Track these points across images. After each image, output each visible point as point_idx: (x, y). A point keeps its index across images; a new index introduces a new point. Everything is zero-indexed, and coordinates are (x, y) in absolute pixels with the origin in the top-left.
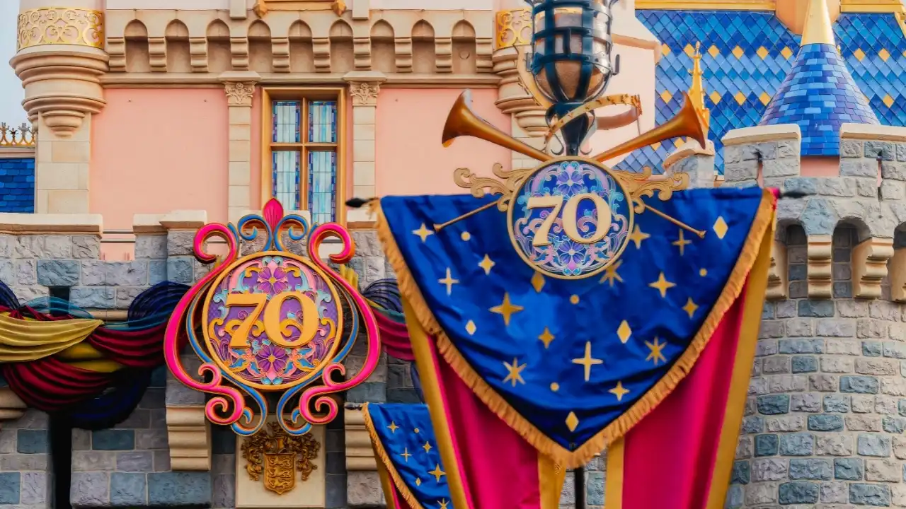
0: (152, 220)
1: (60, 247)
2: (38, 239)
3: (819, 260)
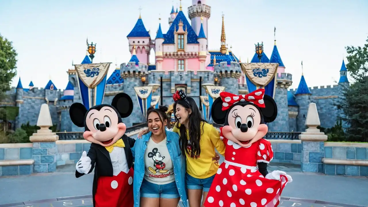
0: (170, 71)
2: (159, 73)
3: (229, 74)
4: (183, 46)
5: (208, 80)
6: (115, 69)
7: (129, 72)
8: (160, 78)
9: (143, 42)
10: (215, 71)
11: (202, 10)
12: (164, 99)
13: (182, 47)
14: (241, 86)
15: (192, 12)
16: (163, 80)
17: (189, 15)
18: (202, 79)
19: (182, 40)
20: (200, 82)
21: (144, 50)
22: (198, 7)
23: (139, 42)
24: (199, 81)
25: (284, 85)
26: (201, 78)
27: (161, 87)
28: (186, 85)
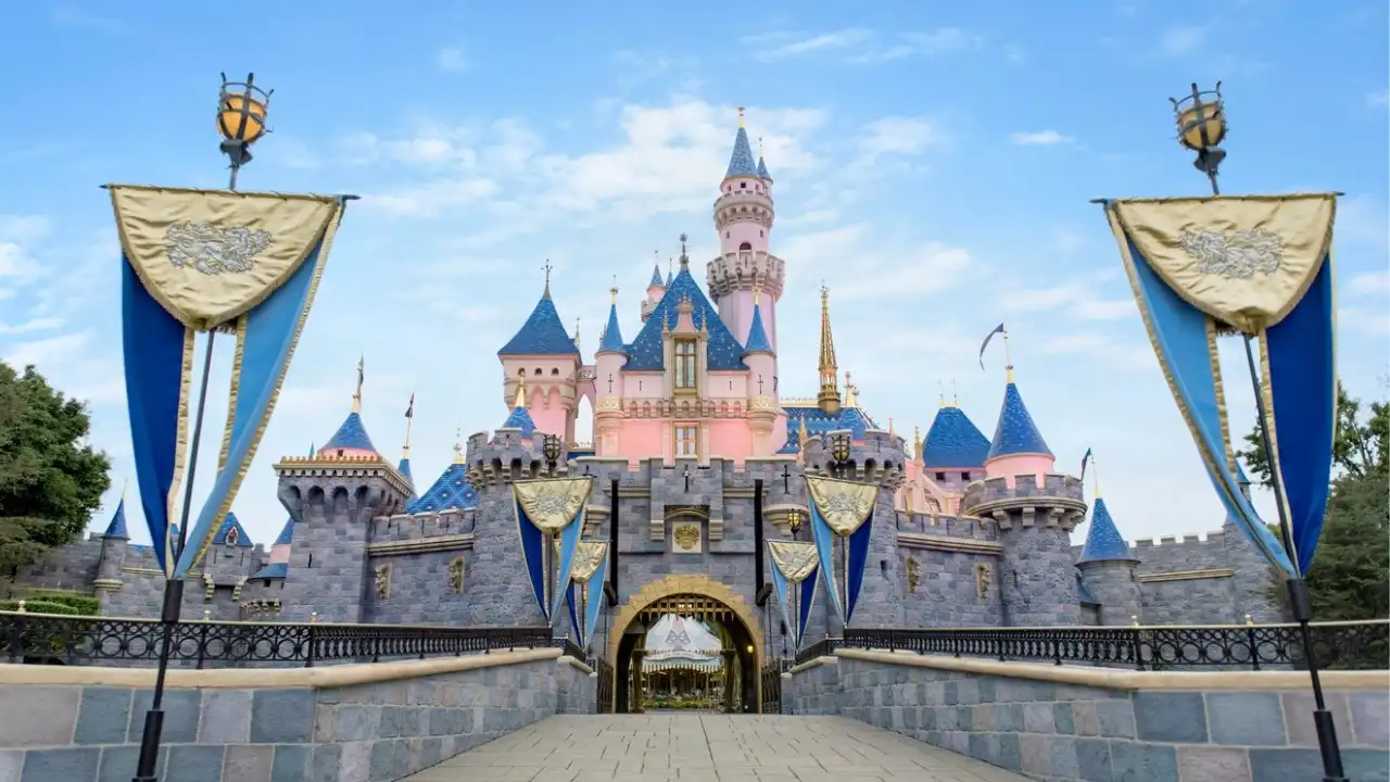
0: (647, 458)
1: (615, 467)
2: (608, 465)
3: (861, 472)
4: (691, 379)
5: (787, 492)
6: (449, 465)
7: (497, 463)
8: (608, 485)
9: (555, 371)
10: (811, 464)
11: (755, 268)
12: (622, 561)
13: (691, 382)
14: (904, 518)
15: (720, 277)
16: (622, 491)
17: (711, 287)
18: (764, 489)
19: (691, 359)
20: (758, 502)
21: (555, 400)
22: (743, 260)
23: (539, 371)
24: (753, 495)
25: (1060, 518)
26: (759, 484)
27: (614, 516)
28: (706, 508)
